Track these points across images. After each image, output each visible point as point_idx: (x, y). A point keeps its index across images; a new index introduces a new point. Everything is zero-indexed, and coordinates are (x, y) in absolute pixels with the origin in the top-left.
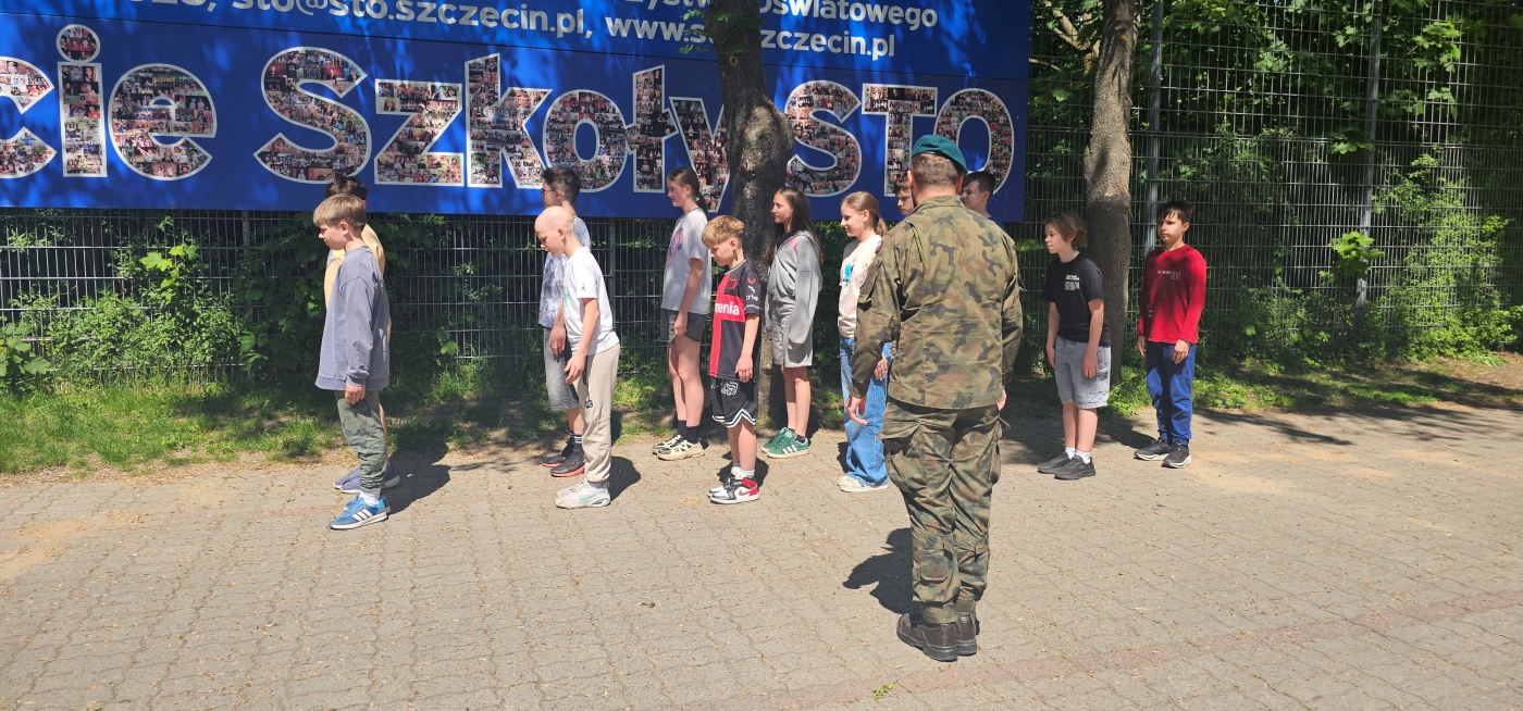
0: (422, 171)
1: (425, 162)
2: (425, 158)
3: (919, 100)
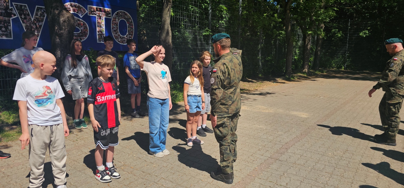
3: (106, 12)
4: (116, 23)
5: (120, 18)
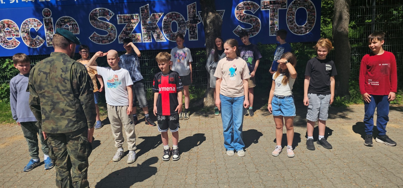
1: (131, 36)
2: (131, 35)
3: (281, 4)
4: (292, 12)
5: (297, 7)
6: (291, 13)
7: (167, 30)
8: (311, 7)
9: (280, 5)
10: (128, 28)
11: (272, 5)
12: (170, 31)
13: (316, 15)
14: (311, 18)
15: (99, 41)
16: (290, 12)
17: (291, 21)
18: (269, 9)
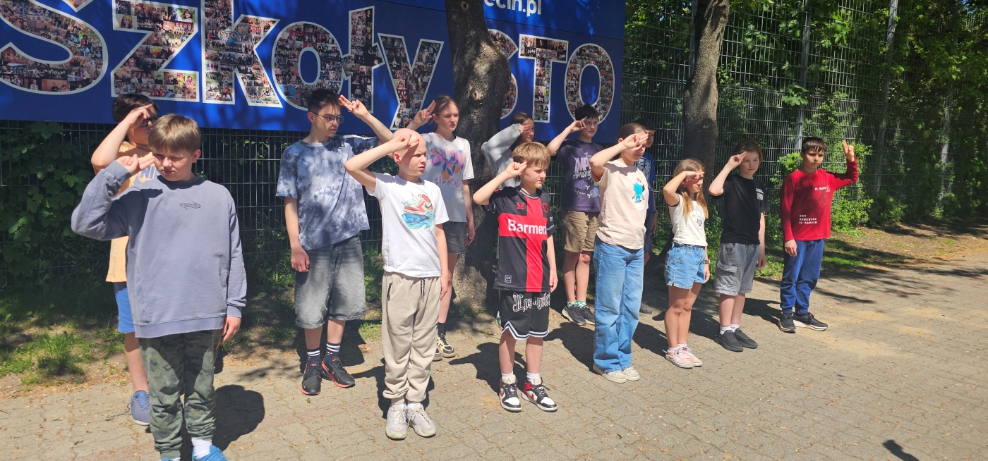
0: (158, 86)
1: (162, 78)
2: (162, 74)
3: (556, 49)
4: (575, 73)
5: (585, 62)
6: (574, 75)
7: (287, 73)
8: (607, 67)
9: (555, 53)
10: (154, 49)
11: (540, 50)
12: (294, 78)
13: (614, 87)
14: (606, 90)
15: (28, 81)
16: (572, 71)
17: (572, 93)
18: (535, 59)
